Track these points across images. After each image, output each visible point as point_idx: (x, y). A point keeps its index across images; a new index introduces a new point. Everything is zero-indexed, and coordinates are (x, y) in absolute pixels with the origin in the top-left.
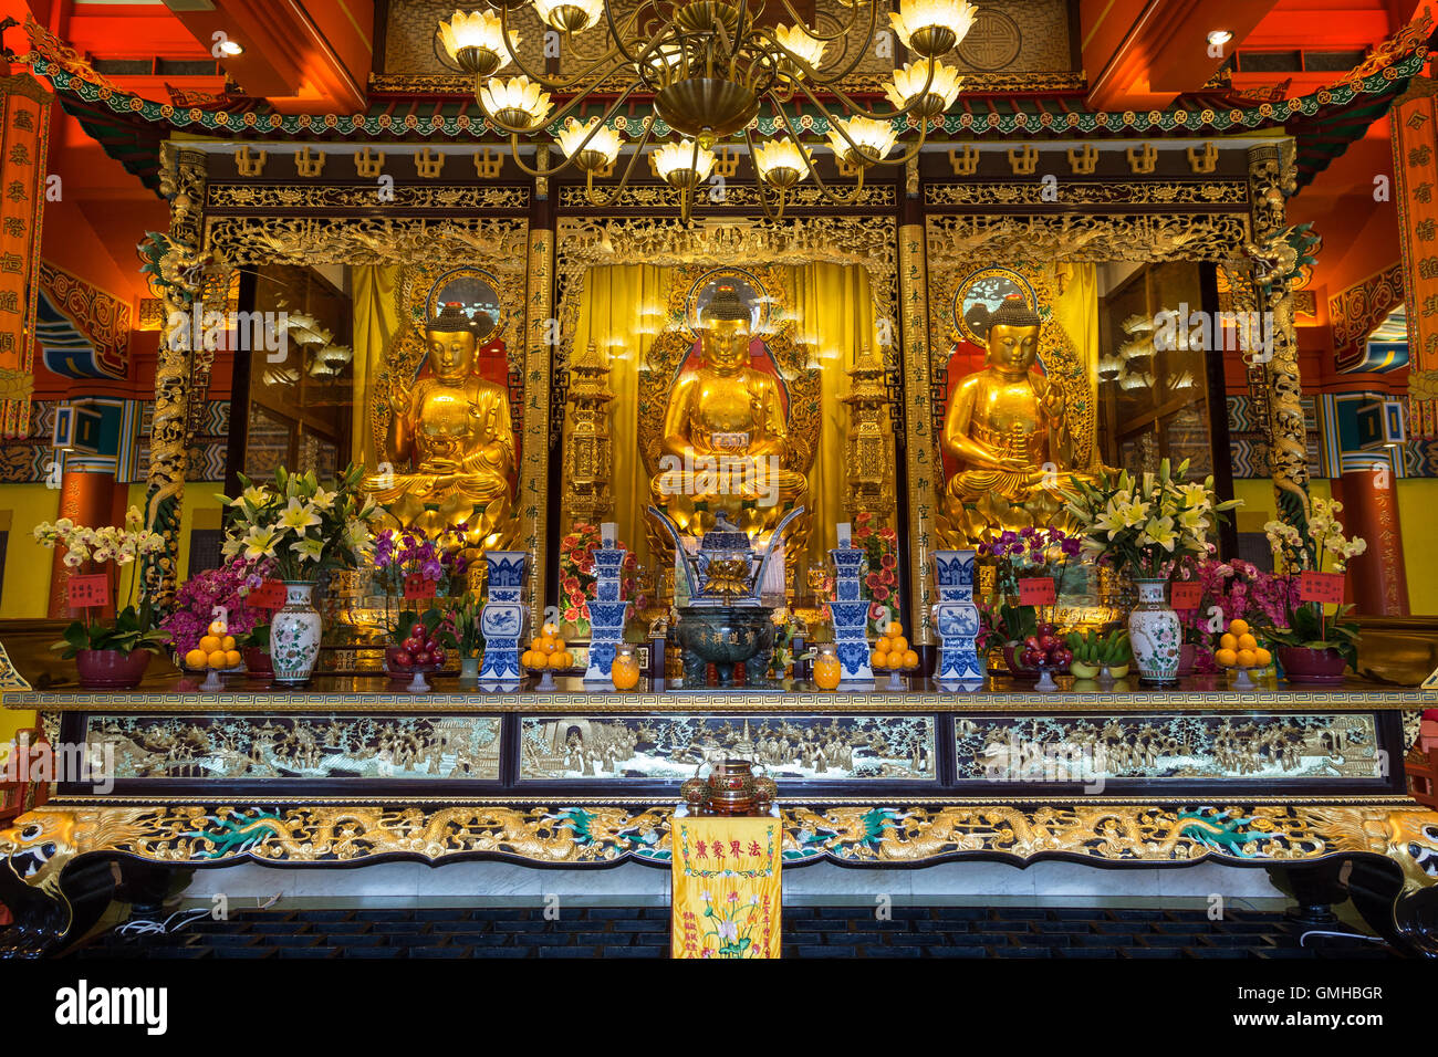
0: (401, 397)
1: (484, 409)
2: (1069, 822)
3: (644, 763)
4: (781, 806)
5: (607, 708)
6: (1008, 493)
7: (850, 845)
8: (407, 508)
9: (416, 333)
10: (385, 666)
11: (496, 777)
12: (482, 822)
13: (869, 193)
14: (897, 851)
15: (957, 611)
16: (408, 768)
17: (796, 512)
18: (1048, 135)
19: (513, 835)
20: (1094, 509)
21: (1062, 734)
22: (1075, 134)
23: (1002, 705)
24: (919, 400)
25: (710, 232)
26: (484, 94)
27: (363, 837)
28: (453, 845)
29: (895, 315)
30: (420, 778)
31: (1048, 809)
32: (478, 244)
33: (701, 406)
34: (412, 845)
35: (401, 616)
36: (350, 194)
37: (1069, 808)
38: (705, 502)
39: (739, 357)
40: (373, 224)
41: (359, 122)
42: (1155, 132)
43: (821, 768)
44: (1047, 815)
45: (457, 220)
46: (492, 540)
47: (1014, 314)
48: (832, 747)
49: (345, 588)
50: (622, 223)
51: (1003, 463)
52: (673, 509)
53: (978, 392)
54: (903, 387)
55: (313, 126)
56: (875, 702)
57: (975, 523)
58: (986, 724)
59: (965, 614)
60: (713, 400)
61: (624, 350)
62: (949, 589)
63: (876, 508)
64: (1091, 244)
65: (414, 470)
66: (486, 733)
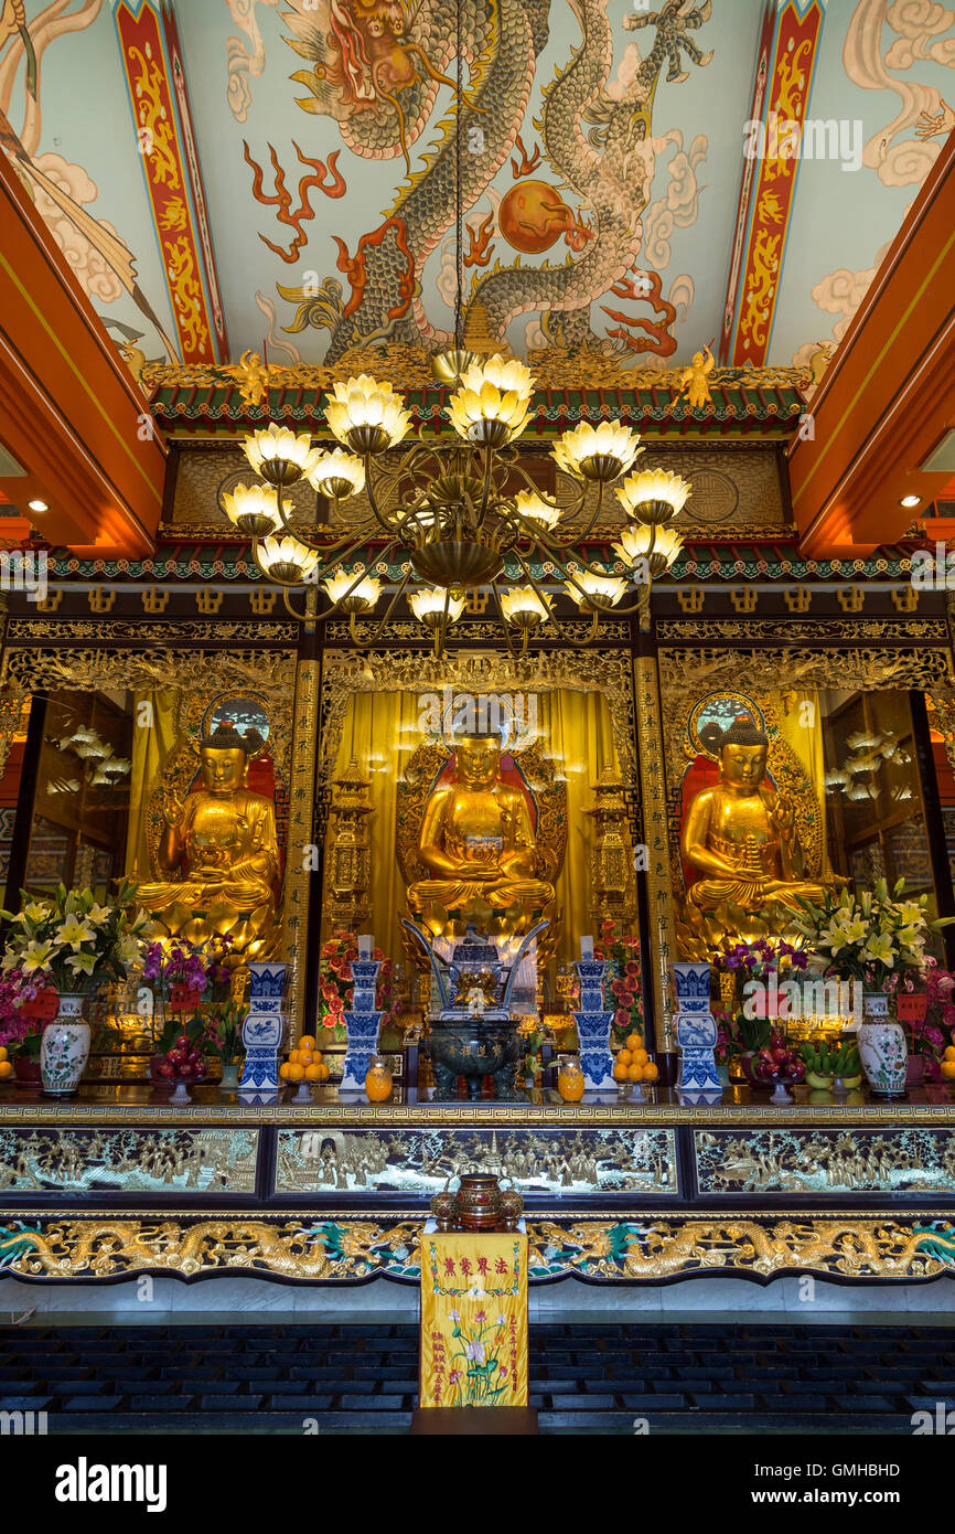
0: (174, 809)
1: (251, 820)
2: (808, 1237)
3: (395, 1175)
4: (528, 1220)
5: (361, 1120)
6: (744, 902)
7: (595, 1260)
8: (176, 915)
9: (191, 749)
10: (148, 1072)
11: (252, 1190)
12: (237, 1237)
13: (606, 628)
14: (642, 1268)
15: (696, 1022)
16: (168, 1180)
17: (544, 920)
18: (764, 579)
19: (267, 1251)
20: (818, 926)
21: (797, 1147)
22: (788, 578)
23: (739, 1118)
24: (656, 816)
25: (462, 663)
26: (260, 549)
27: (121, 1252)
28: (208, 1261)
29: (632, 738)
30: (178, 1190)
31: (787, 1224)
32: (251, 672)
33: (455, 818)
34: (167, 1260)
35: (167, 1024)
36: (136, 628)
37: (807, 1222)
38: (458, 910)
39: (490, 773)
40: (155, 654)
41: (148, 566)
42: (860, 578)
43: (567, 1182)
44: (785, 1230)
45: (232, 651)
46: (255, 947)
47: (743, 733)
48: (577, 1160)
49: (113, 993)
50: (382, 654)
51: (738, 873)
52: (428, 917)
53: (713, 807)
54: (640, 804)
55: (106, 570)
56: (616, 1115)
57: (714, 931)
58: (724, 1136)
59: (703, 1025)
60: (466, 812)
61: (384, 764)
62: (687, 1000)
63: (620, 916)
64: (809, 673)
65: (184, 878)
66: (243, 1145)
